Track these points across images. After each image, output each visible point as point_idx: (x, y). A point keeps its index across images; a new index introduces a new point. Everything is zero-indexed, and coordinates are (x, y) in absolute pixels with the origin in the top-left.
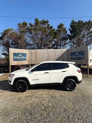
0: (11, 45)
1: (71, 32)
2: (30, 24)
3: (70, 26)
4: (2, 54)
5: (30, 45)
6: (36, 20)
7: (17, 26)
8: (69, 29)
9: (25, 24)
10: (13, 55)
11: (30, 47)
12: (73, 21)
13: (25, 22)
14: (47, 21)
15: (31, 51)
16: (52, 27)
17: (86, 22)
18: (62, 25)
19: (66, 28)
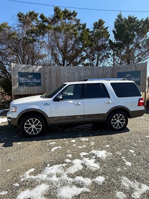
1: (116, 36)
2: (42, 17)
3: (115, 24)
7: (16, 17)
8: (114, 32)
12: (120, 16)
13: (33, 12)
14: (73, 13)
16: (84, 26)
17: (142, 21)
18: (101, 22)
19: (107, 28)
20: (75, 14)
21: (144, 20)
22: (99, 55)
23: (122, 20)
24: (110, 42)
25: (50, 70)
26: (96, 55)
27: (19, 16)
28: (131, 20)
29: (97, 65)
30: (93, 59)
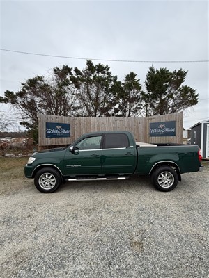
0: (39, 108)
1: (149, 88)
2: (76, 70)
3: (147, 76)
5: (75, 109)
6: (89, 63)
8: (146, 83)
9: (67, 70)
10: (45, 126)
11: (74, 112)
12: (152, 69)
13: (67, 67)
15: (79, 120)
16: (116, 78)
17: (175, 72)
18: (133, 75)
19: (139, 80)
20: (107, 68)
21: (177, 71)
22: (131, 106)
23: (154, 72)
24: (143, 93)
26: (128, 106)
27: (55, 70)
29: (129, 116)
30: (125, 111)
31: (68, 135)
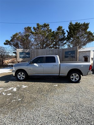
1: (69, 33)
3: (69, 27)
4: (13, 53)
6: (38, 25)
7: (24, 30)
8: (67, 31)
10: (19, 54)
12: (71, 23)
13: (29, 27)
14: (48, 25)
16: (51, 30)
19: (64, 30)
25: (34, 51)
28: (77, 24)
31: (29, 57)
